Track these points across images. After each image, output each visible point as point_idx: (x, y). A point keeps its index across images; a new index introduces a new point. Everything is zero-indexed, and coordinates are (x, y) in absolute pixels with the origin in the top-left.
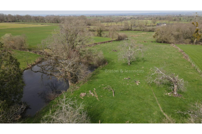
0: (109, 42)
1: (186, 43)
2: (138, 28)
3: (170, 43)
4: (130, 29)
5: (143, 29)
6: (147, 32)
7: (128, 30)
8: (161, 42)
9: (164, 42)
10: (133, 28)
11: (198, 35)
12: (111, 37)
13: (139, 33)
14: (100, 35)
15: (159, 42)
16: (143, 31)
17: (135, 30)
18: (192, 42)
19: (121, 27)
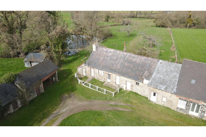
0: (115, 25)
1: (181, 27)
2: (143, 16)
3: (167, 27)
4: (135, 16)
5: (148, 16)
6: (151, 19)
7: (133, 17)
8: (160, 26)
9: (163, 26)
10: (138, 16)
11: (191, 19)
12: (117, 22)
13: (143, 20)
14: (107, 21)
15: (158, 27)
16: (148, 18)
17: (140, 18)
18: (186, 26)
19: (127, 15)
